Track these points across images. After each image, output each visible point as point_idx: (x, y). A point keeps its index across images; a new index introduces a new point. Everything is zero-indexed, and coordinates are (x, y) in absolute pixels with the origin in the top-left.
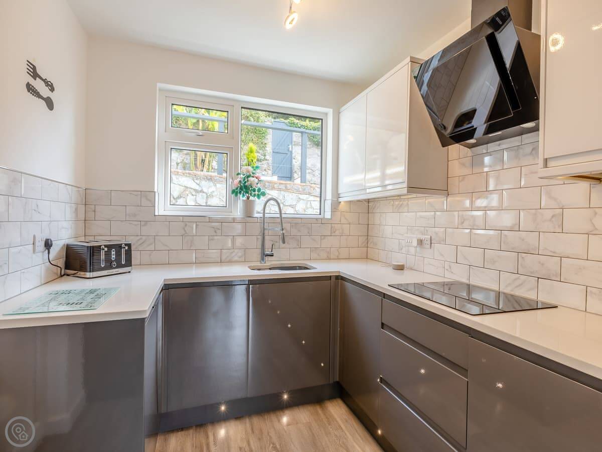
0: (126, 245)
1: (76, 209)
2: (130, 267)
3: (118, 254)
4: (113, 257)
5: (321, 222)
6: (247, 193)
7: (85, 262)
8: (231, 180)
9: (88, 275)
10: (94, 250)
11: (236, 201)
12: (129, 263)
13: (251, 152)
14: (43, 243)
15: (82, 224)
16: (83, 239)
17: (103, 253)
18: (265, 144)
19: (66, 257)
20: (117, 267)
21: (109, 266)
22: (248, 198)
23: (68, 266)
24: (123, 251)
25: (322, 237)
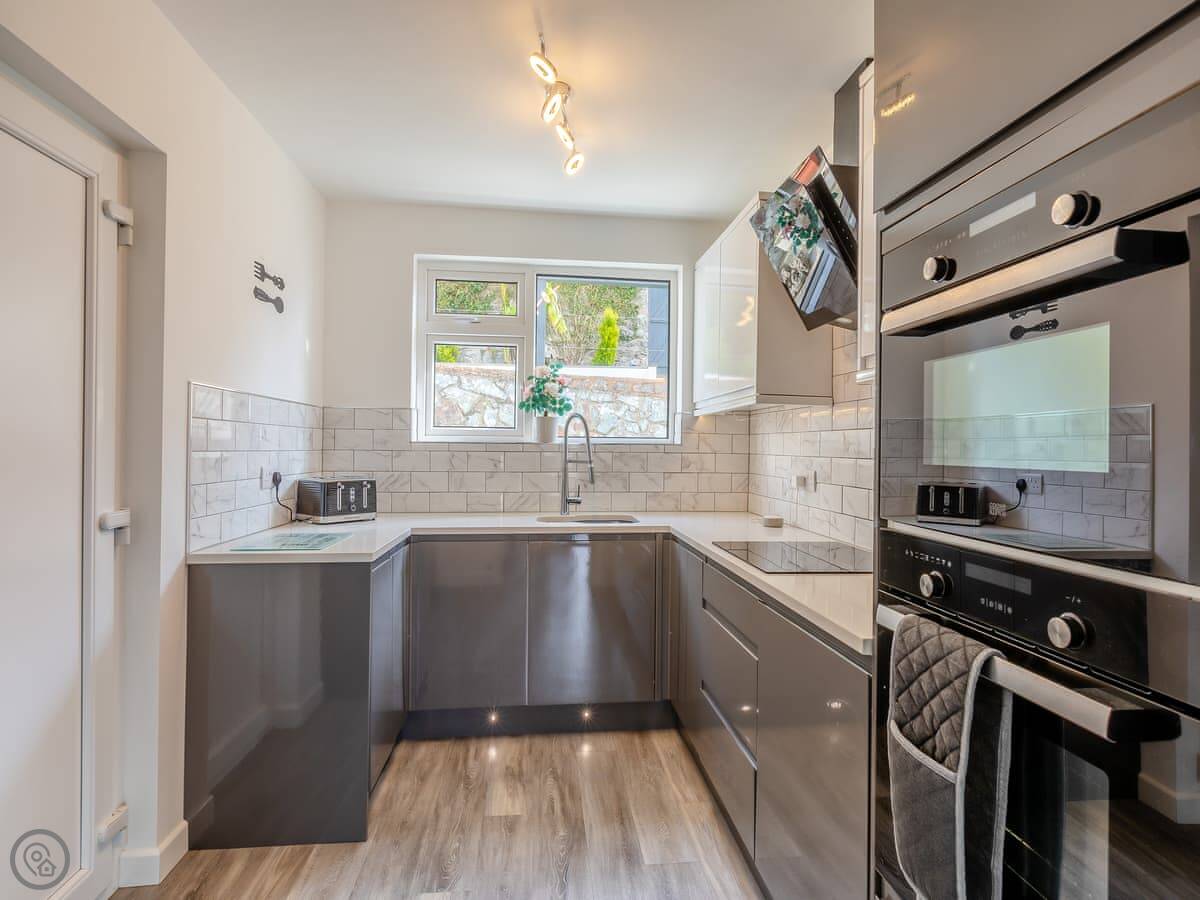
0: (368, 482)
1: (311, 435)
2: (374, 513)
3: (359, 494)
4: (352, 497)
5: (664, 449)
6: (544, 406)
7: (319, 505)
8: (521, 387)
9: (322, 519)
10: (329, 488)
11: (529, 419)
12: (372, 508)
13: (609, 324)
14: (271, 477)
15: (318, 455)
16: (320, 475)
17: (339, 492)
18: (637, 307)
19: (298, 497)
20: (356, 512)
21: (347, 510)
22: (546, 414)
23: (300, 509)
24: (365, 490)
25: (666, 475)
